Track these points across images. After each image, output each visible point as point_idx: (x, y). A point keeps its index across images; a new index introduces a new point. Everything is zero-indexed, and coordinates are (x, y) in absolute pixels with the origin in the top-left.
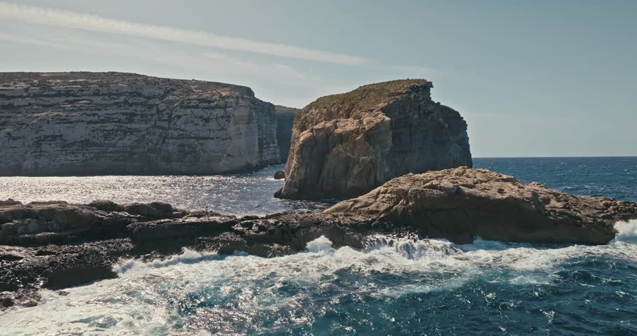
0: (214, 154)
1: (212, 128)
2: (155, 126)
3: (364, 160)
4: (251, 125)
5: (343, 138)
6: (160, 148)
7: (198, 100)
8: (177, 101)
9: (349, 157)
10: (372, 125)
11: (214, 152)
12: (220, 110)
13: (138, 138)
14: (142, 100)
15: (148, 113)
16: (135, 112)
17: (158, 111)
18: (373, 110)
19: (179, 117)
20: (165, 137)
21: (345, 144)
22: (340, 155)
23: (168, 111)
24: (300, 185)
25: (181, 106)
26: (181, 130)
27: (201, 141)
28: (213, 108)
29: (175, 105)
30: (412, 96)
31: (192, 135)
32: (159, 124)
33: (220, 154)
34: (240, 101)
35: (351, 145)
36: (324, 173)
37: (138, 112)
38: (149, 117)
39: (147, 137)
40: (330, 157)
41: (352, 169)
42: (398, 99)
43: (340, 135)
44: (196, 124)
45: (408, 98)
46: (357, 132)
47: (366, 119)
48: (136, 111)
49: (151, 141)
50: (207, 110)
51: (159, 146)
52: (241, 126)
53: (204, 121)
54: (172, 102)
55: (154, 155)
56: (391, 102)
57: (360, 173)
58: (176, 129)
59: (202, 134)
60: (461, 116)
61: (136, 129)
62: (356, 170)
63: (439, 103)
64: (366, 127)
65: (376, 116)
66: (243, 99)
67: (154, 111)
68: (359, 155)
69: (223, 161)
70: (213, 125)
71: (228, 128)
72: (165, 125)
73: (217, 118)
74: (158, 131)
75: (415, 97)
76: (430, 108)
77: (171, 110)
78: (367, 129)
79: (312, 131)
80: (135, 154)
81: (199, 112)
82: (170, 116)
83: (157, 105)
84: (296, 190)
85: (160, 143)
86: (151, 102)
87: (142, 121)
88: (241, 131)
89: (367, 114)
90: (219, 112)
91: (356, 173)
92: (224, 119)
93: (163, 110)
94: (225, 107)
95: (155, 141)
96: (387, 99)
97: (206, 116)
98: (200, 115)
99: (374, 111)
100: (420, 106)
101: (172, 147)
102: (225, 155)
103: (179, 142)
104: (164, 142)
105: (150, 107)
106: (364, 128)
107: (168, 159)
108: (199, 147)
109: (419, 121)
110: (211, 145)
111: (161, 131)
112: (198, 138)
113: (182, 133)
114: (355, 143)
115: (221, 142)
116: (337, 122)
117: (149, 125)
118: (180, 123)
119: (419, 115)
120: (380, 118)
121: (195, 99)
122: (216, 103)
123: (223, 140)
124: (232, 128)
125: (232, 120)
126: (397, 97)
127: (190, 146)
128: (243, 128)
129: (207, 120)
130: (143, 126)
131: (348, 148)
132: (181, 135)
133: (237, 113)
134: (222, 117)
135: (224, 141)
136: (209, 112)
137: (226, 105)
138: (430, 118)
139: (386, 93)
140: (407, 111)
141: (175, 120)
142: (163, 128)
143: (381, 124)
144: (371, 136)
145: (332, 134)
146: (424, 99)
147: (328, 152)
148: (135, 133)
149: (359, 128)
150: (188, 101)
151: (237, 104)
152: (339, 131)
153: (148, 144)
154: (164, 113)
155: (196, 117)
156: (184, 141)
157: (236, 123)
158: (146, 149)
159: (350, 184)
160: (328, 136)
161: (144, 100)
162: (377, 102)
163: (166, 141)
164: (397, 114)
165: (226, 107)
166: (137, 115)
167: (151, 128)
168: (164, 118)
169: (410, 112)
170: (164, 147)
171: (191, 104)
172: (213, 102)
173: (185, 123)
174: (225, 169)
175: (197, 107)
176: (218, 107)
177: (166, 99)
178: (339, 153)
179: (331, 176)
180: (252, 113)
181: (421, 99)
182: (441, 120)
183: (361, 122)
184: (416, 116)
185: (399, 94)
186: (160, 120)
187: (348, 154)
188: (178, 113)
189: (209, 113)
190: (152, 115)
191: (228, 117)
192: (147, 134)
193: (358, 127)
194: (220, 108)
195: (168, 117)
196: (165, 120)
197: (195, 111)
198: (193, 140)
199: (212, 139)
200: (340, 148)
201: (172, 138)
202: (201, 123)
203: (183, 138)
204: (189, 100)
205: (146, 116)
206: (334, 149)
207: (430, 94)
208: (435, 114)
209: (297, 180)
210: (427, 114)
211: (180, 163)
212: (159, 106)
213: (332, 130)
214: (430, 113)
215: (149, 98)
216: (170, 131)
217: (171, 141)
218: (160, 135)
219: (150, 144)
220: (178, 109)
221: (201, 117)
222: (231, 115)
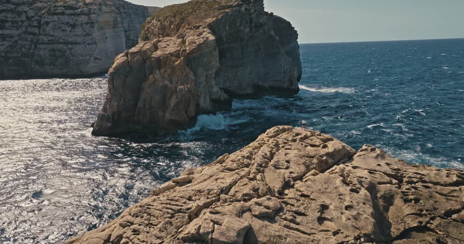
0: (81, 58)
1: (78, 34)
2: (26, 32)
3: (181, 90)
4: (117, 29)
5: (160, 63)
6: (32, 53)
7: (64, 7)
8: (45, 8)
9: (165, 86)
10: (194, 46)
11: (81, 55)
12: (84, 16)
13: (11, 44)
14: (11, 6)
15: (19, 19)
16: (6, 19)
17: (28, 18)
18: (200, 26)
19: (47, 23)
20: (37, 42)
21: (162, 70)
22: (157, 83)
23: (36, 18)
24: (113, 118)
25: (49, 13)
26: (51, 36)
27: (70, 46)
28: (78, 15)
29: (43, 12)
30: (243, 9)
31: (61, 40)
32: (30, 30)
33: (88, 57)
34: (103, 7)
35: (169, 71)
36: (140, 105)
37: (8, 19)
38: (20, 24)
39: (19, 42)
40: (146, 85)
41: (169, 99)
42: (227, 13)
43: (158, 59)
44: (64, 30)
45: (240, 11)
46: (177, 55)
47: (189, 38)
48: (7, 17)
49: (24, 46)
50: (72, 17)
51: (32, 51)
52: (106, 31)
53: (70, 27)
54: (40, 9)
55: (27, 59)
56: (220, 16)
57: (177, 105)
58: (45, 35)
59: (70, 40)
60: (293, 26)
61: (9, 35)
62: (173, 102)
63: (272, 13)
64: (188, 48)
65: (201, 34)
66: (106, 5)
67: (24, 18)
68: (177, 83)
69: (91, 64)
70: (79, 31)
71: (93, 34)
72: (36, 30)
73: (82, 24)
74: (30, 37)
75: (246, 9)
76: (263, 20)
77: (40, 17)
78: (188, 52)
79: (127, 55)
80: (11, 58)
81: (66, 19)
82: (39, 22)
83: (26, 12)
84: (109, 124)
85: (33, 48)
86: (20, 9)
87: (13, 27)
88: (107, 35)
89: (192, 32)
90: (83, 19)
91: (172, 105)
92: (89, 25)
93: (32, 17)
94: (88, 14)
95: (28, 47)
96: (217, 13)
97: (72, 22)
98: (66, 21)
99: (200, 28)
100: (251, 18)
101: (43, 52)
102: (92, 58)
103: (50, 47)
104: (36, 47)
105: (20, 14)
106: (186, 50)
107: (41, 63)
108: (68, 51)
109: (250, 35)
110: (79, 49)
111: (32, 36)
112: (66, 43)
113: (51, 38)
114: (173, 69)
115: (87, 46)
116: (159, 41)
117: (20, 31)
118: (48, 29)
119: (251, 28)
120: (203, 38)
121: (61, 6)
122: (80, 10)
123: (89, 44)
124: (96, 34)
125: (96, 25)
126: (227, 11)
127: (60, 51)
128: (109, 32)
129: (73, 26)
130: (15, 32)
131: (166, 75)
132: (51, 40)
133: (101, 19)
134: (87, 23)
135: (90, 46)
136: (75, 18)
137: (90, 11)
138: (261, 32)
139: (217, 6)
140: (238, 25)
141: (45, 26)
142: (34, 34)
143: (203, 46)
144: (192, 59)
145: (149, 58)
146: (256, 11)
147: (145, 78)
148: (8, 39)
149: (179, 50)
150: (55, 8)
151: (101, 10)
152: (158, 53)
153: (21, 49)
154: (33, 19)
155: (63, 23)
156: (55, 46)
157: (101, 28)
158: (20, 54)
159: (168, 116)
160: (144, 61)
161: (14, 6)
162: (206, 16)
163: (38, 46)
164: (227, 28)
165: (90, 13)
166: (7, 21)
167: (22, 34)
168: (33, 25)
169: (240, 25)
170: (37, 52)
171: (57, 11)
172: (78, 9)
173: (53, 29)
174: (94, 71)
175: (63, 14)
176: (82, 13)
177: (35, 5)
178: (155, 81)
179: (147, 107)
180: (117, 18)
181: (252, 11)
182: (272, 32)
183: (184, 42)
184: (247, 30)
185: (229, 7)
186: (30, 26)
187: (166, 82)
188: (46, 20)
189: (75, 20)
190: (22, 22)
191: (92, 23)
192: (20, 39)
193: (179, 48)
194: (84, 14)
195: (38, 23)
196: (35, 27)
197: (61, 17)
198: (62, 45)
199: (79, 44)
200: (157, 75)
201: (43, 43)
202: (69, 29)
203: (53, 43)
204: (55, 6)
205: (16, 22)
206: (151, 76)
207: (263, 4)
208: (267, 26)
209: (109, 113)
210: (259, 26)
211: (52, 67)
212: (28, 13)
213: (149, 53)
214: (261, 26)
215: (18, 5)
216: (40, 37)
217: (42, 46)
218: (32, 41)
219: (23, 49)
220: (46, 15)
221: (68, 23)
222: (95, 21)
